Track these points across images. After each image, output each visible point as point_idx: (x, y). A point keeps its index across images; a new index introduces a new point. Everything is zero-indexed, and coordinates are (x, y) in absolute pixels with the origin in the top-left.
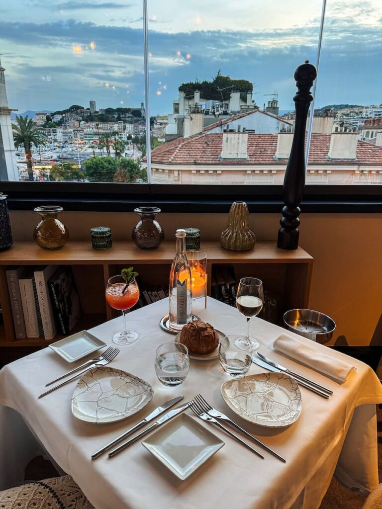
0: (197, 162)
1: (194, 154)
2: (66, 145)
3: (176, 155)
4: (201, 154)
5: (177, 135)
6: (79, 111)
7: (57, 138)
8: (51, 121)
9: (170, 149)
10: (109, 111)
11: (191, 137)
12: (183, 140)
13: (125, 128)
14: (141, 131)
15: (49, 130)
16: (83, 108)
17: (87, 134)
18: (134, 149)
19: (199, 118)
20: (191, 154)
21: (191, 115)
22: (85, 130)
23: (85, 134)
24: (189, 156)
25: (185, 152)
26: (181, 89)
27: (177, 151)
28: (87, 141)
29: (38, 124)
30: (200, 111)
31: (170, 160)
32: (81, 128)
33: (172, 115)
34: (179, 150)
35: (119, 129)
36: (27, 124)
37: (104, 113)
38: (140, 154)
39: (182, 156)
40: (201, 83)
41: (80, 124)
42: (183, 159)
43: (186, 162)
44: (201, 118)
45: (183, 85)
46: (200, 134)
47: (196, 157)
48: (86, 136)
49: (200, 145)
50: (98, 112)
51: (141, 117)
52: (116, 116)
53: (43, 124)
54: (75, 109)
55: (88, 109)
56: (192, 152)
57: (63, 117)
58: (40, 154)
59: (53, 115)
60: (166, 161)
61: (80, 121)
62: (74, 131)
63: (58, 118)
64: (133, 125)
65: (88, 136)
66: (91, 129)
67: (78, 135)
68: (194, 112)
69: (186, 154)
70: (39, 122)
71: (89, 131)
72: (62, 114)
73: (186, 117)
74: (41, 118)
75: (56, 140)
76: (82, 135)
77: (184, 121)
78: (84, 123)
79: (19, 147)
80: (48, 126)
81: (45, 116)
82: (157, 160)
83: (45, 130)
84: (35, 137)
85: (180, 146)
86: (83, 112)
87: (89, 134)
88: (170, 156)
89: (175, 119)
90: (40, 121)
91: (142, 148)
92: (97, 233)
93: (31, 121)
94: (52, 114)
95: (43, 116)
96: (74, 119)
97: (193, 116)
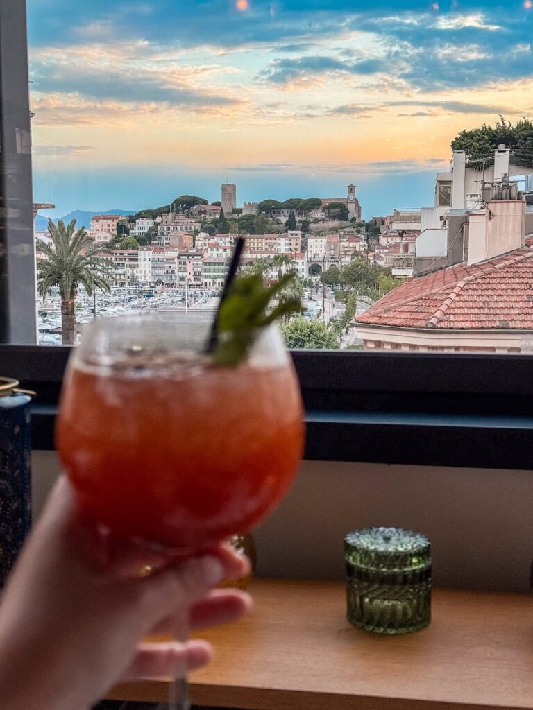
0: (511, 325)
1: (501, 305)
2: (159, 288)
3: (449, 308)
4: (521, 304)
5: (446, 258)
6: (195, 209)
7: (139, 274)
8: (128, 234)
9: (433, 291)
10: (269, 208)
11: (491, 262)
12: (467, 271)
13: (304, 247)
14: (345, 253)
15: (121, 254)
16: (205, 203)
17: (210, 264)
18: (325, 297)
19: (511, 212)
20: (493, 305)
21: (491, 206)
22: (206, 255)
23: (205, 264)
24: (486, 311)
25: (476, 298)
26: (458, 145)
27: (453, 296)
28: (208, 281)
29: (97, 241)
30: (514, 194)
31: (434, 321)
32: (198, 250)
33: (432, 209)
34: (458, 295)
35: (291, 250)
36: (71, 242)
37: (254, 213)
38: (340, 310)
39: (466, 311)
40: (514, 126)
41: (194, 240)
42: (471, 317)
43: (477, 324)
44: (519, 213)
45: (464, 134)
46: (516, 252)
47: (507, 311)
48: (207, 267)
49: (517, 280)
50: (240, 211)
51: (347, 220)
52: (284, 220)
53: (108, 241)
54: (186, 204)
55: (218, 204)
56: (495, 298)
57: (156, 224)
58: (93, 311)
59: (133, 219)
60: (423, 323)
61: (197, 232)
62: (179, 257)
63: (144, 226)
64: (324, 240)
65: (212, 268)
66: (221, 251)
67: (189, 267)
68: (499, 198)
69: (477, 305)
70: (99, 237)
71: (215, 256)
72: (154, 218)
73: (474, 212)
74: (105, 227)
75: (134, 280)
76: (197, 266)
77: (467, 223)
78: (205, 238)
79: (48, 294)
80: (118, 245)
81: (115, 223)
82: (397, 322)
83: (112, 254)
84: (87, 269)
85: (461, 284)
86: (205, 212)
87: (215, 264)
88: (433, 310)
89: (442, 218)
90: (101, 233)
91: (345, 295)
92: (382, 558)
93: (81, 233)
94: (130, 216)
95: (109, 222)
96: (181, 229)
97: (497, 208)
